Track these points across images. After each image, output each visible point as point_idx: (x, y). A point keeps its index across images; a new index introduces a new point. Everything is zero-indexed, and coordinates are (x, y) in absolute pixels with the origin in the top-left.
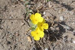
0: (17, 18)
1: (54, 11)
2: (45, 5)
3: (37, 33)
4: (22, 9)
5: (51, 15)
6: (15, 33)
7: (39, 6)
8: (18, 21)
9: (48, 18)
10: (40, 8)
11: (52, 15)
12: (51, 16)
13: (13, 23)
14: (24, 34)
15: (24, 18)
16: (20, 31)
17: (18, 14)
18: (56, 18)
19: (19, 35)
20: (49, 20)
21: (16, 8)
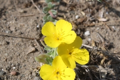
0: (22, 36)
1: (111, 32)
2: (91, 16)
3: (58, 73)
4: (38, 18)
5: (101, 38)
6: (9, 69)
7: (77, 17)
8: (23, 41)
9: (94, 45)
10: (79, 20)
11: (105, 40)
12: (103, 41)
13: (11, 44)
14: (31, 73)
15: (38, 38)
16: (23, 64)
17: (26, 26)
18: (113, 47)
19: (17, 74)
20: (95, 49)
21: (24, 15)
